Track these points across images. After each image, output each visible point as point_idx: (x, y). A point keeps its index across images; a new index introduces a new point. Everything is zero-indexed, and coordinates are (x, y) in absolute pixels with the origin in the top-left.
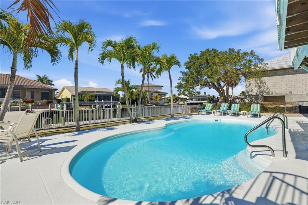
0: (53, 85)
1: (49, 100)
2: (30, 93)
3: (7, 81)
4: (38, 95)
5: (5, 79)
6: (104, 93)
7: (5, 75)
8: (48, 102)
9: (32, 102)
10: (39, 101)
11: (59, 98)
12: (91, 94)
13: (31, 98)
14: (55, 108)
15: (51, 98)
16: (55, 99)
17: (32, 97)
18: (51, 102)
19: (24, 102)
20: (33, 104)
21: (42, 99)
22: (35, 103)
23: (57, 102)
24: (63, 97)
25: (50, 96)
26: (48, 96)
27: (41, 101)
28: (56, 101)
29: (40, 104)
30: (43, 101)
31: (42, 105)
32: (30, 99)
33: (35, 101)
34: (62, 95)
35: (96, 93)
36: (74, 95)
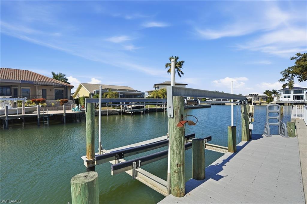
0: (69, 83)
1: (64, 100)
2: (42, 91)
3: (14, 76)
4: (51, 94)
5: (13, 74)
6: (127, 91)
7: (13, 70)
8: (62, 101)
9: (43, 101)
10: (52, 101)
11: (76, 98)
12: (115, 92)
13: (43, 98)
14: (71, 109)
15: (67, 98)
16: (71, 98)
17: (44, 96)
18: (67, 102)
19: (34, 101)
20: (45, 104)
21: (56, 99)
22: (48, 103)
23: (74, 102)
24: (80, 96)
25: (65, 95)
26: (63, 95)
27: (55, 101)
28: (72, 100)
29: (53, 104)
30: (57, 100)
31: (56, 105)
32: (41, 98)
33: (46, 101)
34: (79, 94)
35: (118, 91)
36: (93, 94)
